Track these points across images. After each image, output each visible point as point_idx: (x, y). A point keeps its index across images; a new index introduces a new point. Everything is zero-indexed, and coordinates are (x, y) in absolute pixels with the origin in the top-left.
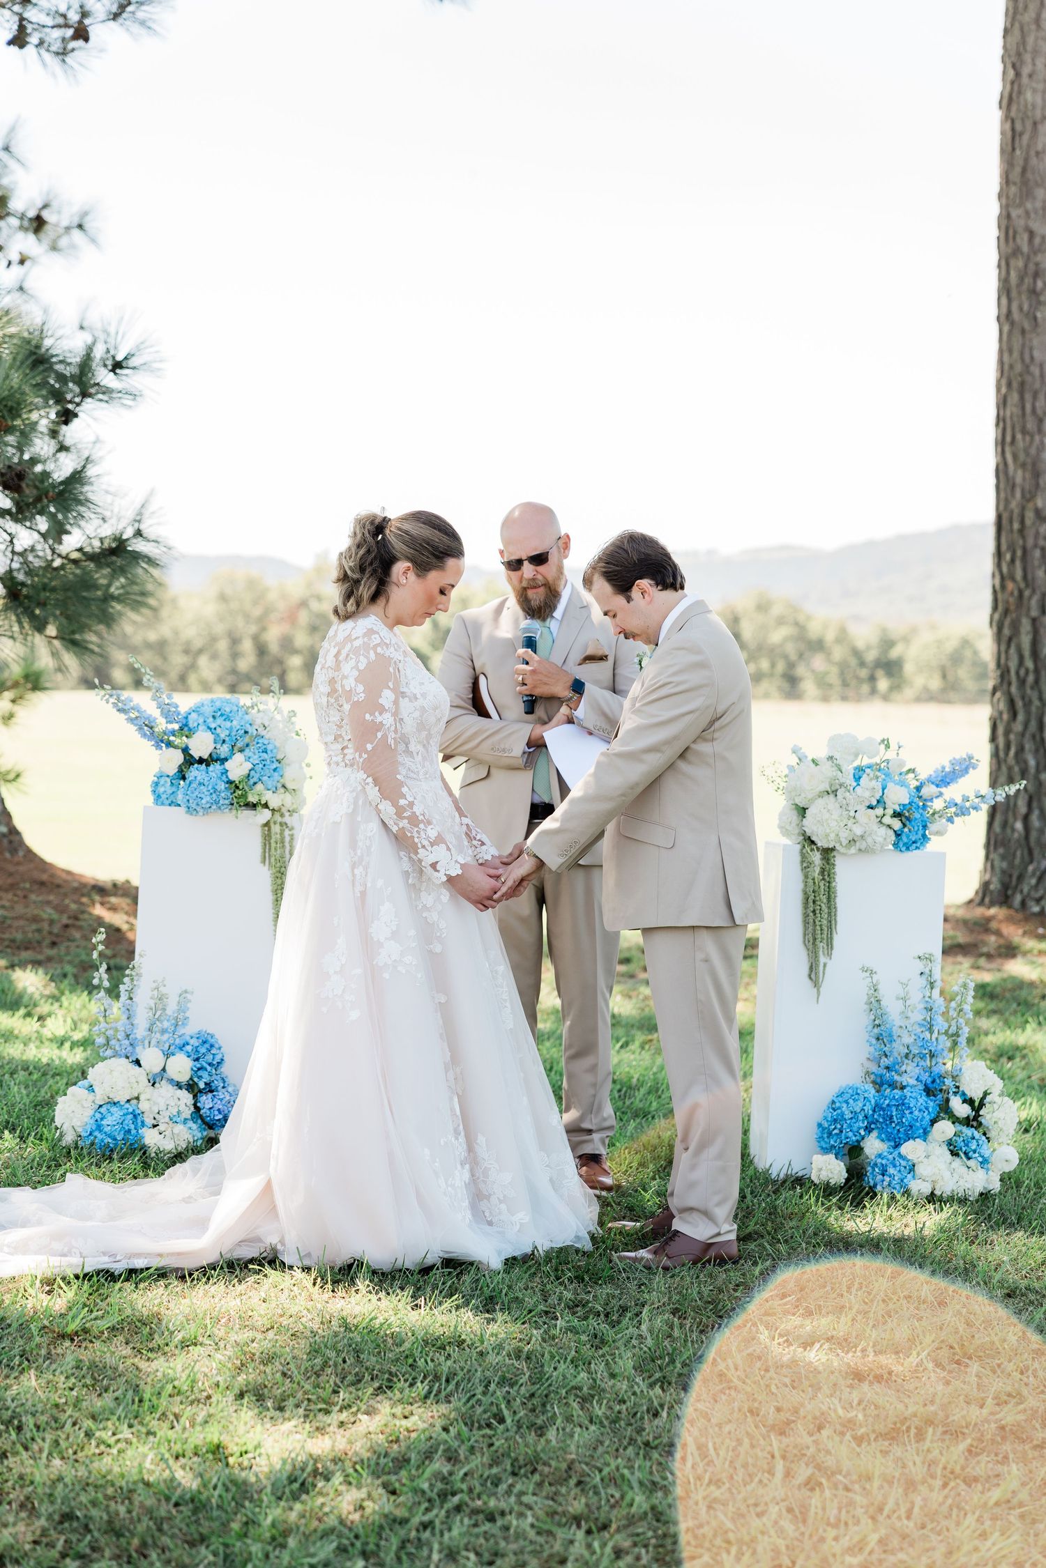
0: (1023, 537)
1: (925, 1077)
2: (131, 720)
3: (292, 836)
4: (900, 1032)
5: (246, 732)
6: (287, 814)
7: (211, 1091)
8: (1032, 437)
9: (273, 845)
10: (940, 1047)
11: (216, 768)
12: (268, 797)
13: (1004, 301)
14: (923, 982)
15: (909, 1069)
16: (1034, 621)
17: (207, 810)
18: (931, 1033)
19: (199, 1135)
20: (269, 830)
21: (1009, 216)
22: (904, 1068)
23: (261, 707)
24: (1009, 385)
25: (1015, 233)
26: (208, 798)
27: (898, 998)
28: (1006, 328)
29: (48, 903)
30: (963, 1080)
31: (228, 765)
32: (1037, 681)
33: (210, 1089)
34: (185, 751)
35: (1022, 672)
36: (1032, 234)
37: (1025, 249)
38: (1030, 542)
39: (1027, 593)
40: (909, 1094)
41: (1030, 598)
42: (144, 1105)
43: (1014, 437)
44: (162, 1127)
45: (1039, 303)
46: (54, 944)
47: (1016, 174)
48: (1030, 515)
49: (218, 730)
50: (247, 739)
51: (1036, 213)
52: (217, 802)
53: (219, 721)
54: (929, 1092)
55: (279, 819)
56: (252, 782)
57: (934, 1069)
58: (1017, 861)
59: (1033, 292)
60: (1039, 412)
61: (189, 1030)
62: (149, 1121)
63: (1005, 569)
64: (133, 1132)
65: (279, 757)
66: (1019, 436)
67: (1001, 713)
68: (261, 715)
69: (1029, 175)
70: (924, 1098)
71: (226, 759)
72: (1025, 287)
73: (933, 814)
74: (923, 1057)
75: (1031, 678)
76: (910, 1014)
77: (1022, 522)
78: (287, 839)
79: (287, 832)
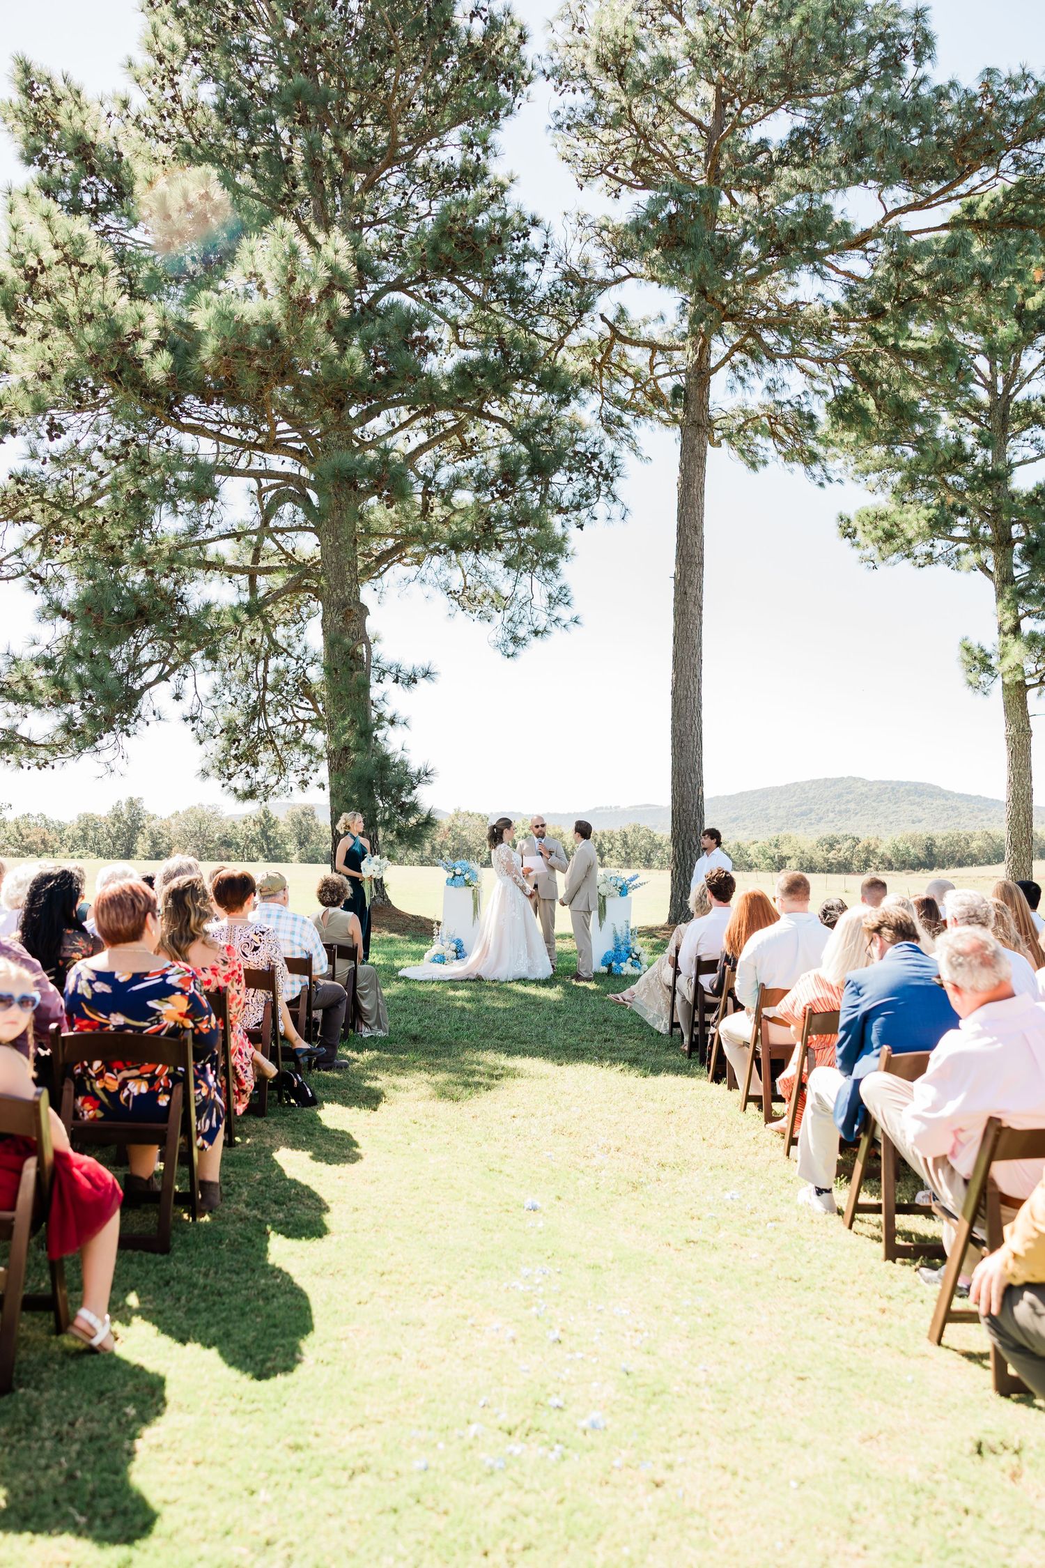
9: (474, 895)
12: (474, 884)
13: (674, 749)
17: (459, 889)
20: (474, 892)
21: (675, 725)
22: (621, 946)
25: (676, 729)
26: (459, 886)
30: (635, 949)
43: (677, 788)
45: (684, 750)
49: (462, 868)
51: (682, 724)
54: (627, 952)
55: (477, 889)
69: (680, 713)
77: (680, 812)
78: (478, 894)
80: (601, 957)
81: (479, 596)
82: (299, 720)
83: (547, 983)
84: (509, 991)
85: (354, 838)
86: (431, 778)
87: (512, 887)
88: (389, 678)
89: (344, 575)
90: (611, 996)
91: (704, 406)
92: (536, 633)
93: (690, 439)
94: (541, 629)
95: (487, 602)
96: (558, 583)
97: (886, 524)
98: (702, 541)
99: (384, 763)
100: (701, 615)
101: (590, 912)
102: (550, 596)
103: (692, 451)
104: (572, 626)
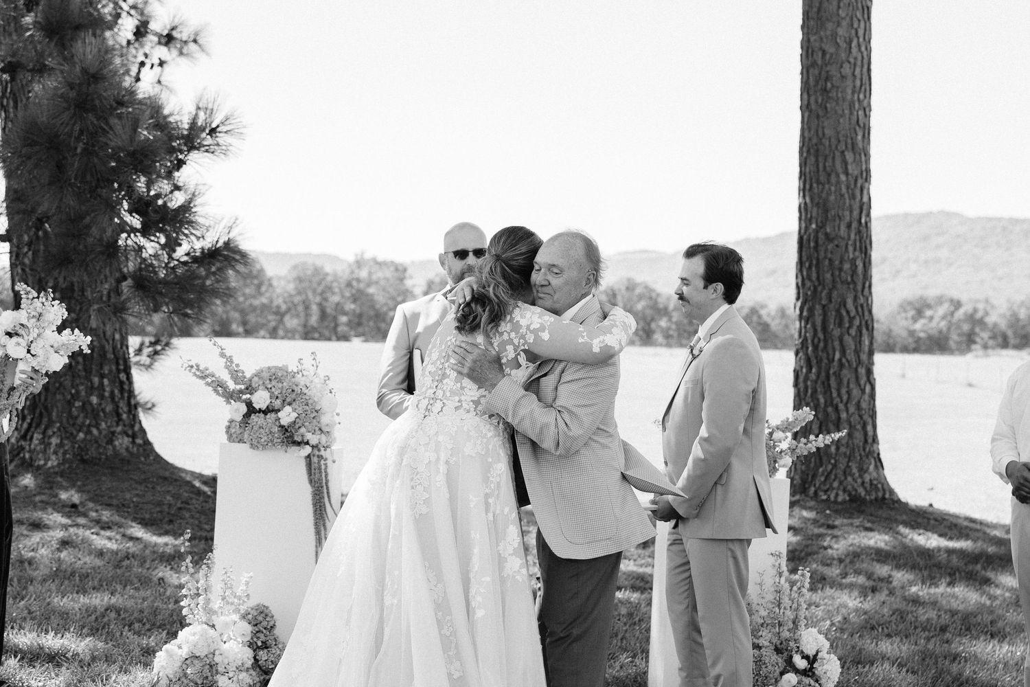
0: (817, 251)
1: (775, 640)
2: (208, 384)
3: (326, 464)
4: (758, 608)
5: (293, 391)
6: (322, 449)
7: (267, 648)
8: (823, 185)
9: (313, 471)
10: (786, 619)
11: (271, 416)
12: (309, 436)
13: (805, 96)
14: (774, 572)
15: (764, 634)
16: (824, 307)
17: (264, 447)
18: (780, 609)
19: (258, 679)
20: (310, 460)
21: (809, 41)
22: (760, 633)
23: (305, 373)
24: (808, 151)
25: (813, 51)
26: (266, 438)
27: (756, 584)
28: (806, 115)
29: (168, 492)
30: (802, 643)
31: (280, 414)
32: (825, 347)
33: (265, 646)
34: (249, 404)
35: (816, 340)
36: (824, 53)
37: (820, 62)
38: (822, 254)
39: (820, 289)
40: (765, 653)
41: (821, 292)
42: (217, 659)
43: (811, 186)
44: (231, 675)
45: (829, 98)
46: (171, 521)
47: (813, 14)
48: (821, 236)
49: (273, 390)
50: (293, 396)
51: (827, 38)
52: (272, 441)
53: (274, 383)
54: (778, 650)
55: (317, 453)
56: (297, 426)
57: (782, 634)
58: (812, 465)
59: (825, 90)
60: (828, 169)
61: (252, 603)
62: (221, 669)
63: (805, 273)
64: (210, 678)
65: (318, 408)
66: (815, 185)
67: (802, 367)
68: (304, 378)
69: (822, 13)
70: (775, 656)
71: (279, 410)
72: (819, 87)
73: (781, 452)
74: (773, 626)
75: (822, 345)
76: (765, 595)
77: (816, 242)
78: (323, 467)
79: (322, 462)
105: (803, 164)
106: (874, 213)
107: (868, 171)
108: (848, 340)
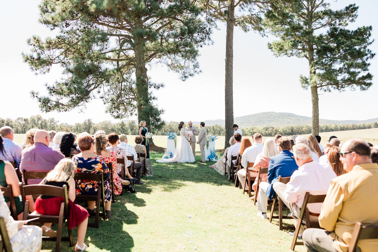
0: (227, 121)
12: (175, 138)
16: (228, 128)
21: (226, 98)
28: (226, 106)
60: (228, 112)
72: (227, 103)
79: (176, 141)
80: (207, 157)
81: (176, 66)
82: (130, 98)
83: (193, 163)
84: (184, 165)
85: (144, 127)
86: (164, 112)
87: (185, 139)
88: (153, 87)
89: (141, 61)
90: (210, 166)
91: (233, 15)
92: (190, 75)
93: (229, 24)
94: (192, 74)
95: (178, 68)
96: (196, 62)
97: (280, 46)
98: (232, 51)
99: (152, 108)
100: (232, 69)
101: (204, 145)
102: (194, 65)
103: (230, 27)
104: (200, 73)
105: (226, 112)
106: (234, 117)
107: (233, 112)
108: (231, 131)
